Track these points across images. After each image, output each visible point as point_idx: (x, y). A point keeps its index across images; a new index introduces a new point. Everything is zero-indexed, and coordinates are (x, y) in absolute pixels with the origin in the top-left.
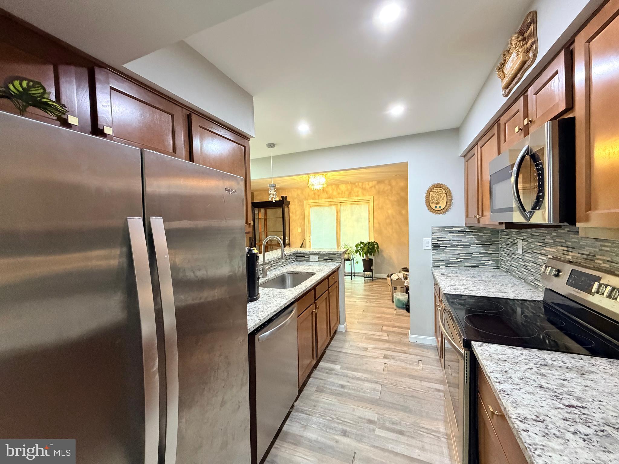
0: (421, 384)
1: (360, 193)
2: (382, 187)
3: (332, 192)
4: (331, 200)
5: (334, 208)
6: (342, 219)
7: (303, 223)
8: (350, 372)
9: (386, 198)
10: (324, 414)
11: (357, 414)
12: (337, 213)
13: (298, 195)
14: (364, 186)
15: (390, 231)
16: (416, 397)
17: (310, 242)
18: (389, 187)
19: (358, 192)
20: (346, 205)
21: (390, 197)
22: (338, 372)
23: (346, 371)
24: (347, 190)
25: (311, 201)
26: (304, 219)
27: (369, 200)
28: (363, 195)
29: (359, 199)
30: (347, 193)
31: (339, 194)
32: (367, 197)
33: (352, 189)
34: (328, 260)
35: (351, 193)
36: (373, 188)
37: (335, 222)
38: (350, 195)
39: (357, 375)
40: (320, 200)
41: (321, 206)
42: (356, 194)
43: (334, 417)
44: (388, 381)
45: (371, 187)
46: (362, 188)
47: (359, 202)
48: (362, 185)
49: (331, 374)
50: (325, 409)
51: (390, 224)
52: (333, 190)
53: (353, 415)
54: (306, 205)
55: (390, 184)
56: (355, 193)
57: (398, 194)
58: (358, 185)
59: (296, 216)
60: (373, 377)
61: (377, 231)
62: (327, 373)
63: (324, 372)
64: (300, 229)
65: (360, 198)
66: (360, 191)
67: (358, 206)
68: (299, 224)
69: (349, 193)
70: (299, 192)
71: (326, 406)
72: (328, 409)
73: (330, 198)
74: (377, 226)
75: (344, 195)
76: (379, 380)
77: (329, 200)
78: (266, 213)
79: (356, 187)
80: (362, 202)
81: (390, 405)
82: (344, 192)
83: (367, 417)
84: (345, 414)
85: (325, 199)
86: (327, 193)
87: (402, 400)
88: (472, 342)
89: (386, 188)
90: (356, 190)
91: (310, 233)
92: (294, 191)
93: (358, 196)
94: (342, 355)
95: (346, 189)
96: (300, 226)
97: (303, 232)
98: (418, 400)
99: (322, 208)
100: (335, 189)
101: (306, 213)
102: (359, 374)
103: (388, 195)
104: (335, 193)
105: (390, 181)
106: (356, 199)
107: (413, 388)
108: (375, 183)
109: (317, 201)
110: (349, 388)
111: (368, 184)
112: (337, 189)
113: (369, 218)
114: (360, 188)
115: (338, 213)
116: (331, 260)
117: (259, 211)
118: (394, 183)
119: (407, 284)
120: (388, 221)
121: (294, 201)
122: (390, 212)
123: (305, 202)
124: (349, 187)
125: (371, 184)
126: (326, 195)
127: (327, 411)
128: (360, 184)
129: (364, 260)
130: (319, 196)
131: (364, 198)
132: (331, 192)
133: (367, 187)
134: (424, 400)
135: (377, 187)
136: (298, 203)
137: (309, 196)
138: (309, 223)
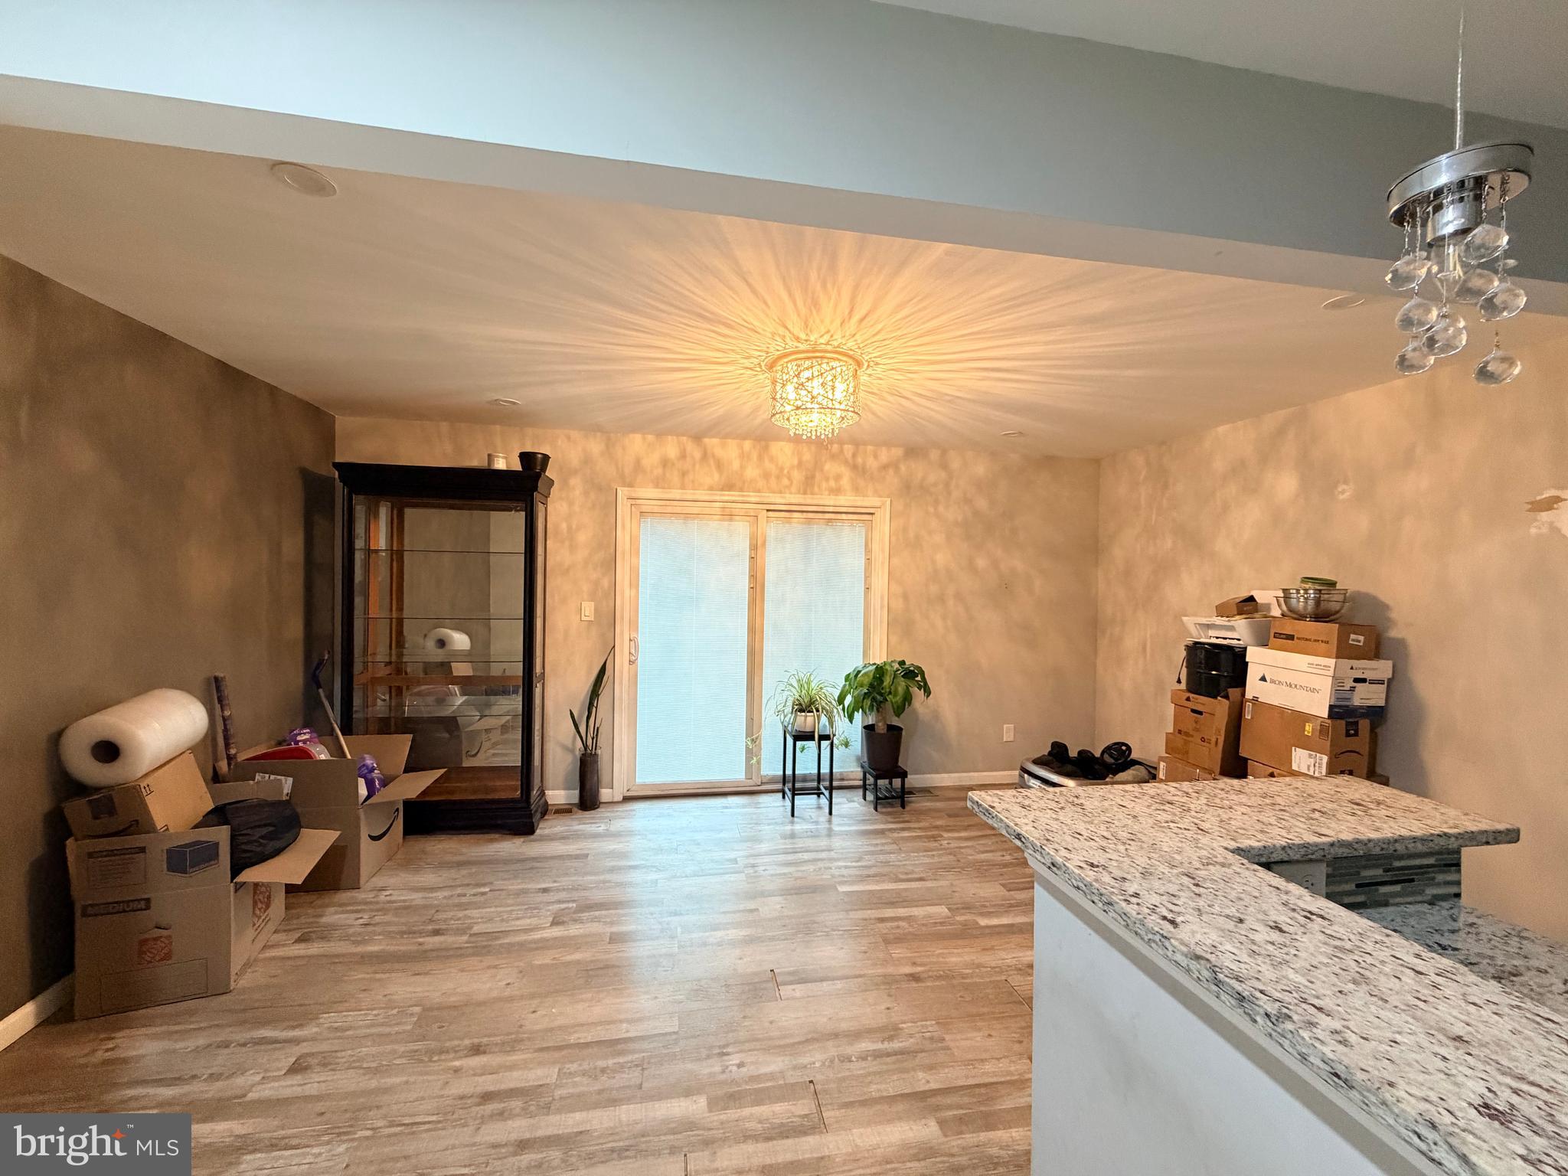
1: (845, 482)
2: (918, 470)
3: (742, 467)
4: (733, 495)
5: (741, 530)
6: (770, 577)
7: (606, 583)
9: (931, 510)
12: (754, 547)
13: (587, 460)
14: (860, 460)
15: (939, 623)
17: (631, 662)
18: (943, 475)
19: (838, 478)
20: (788, 520)
21: (941, 509)
24: (800, 464)
25: (651, 492)
26: (611, 564)
27: (871, 511)
28: (857, 490)
29: (842, 503)
30: (797, 476)
31: (766, 476)
32: (871, 501)
33: (817, 465)
34: (1383, 889)
35: (813, 477)
36: (891, 471)
37: (744, 583)
38: (808, 484)
40: (689, 494)
41: (687, 516)
42: (832, 483)
45: (885, 467)
46: (855, 467)
47: (831, 516)
48: (854, 455)
51: (941, 599)
52: (744, 456)
54: (623, 508)
55: (944, 466)
56: (827, 479)
57: (968, 501)
58: (842, 451)
59: (573, 548)
61: (901, 624)
64: (588, 609)
65: (845, 500)
66: (847, 475)
67: (829, 531)
68: (586, 587)
69: (807, 478)
70: (595, 447)
73: (729, 487)
74: (898, 604)
75: (786, 481)
77: (728, 496)
78: (397, 527)
79: (833, 457)
80: (844, 516)
82: (786, 471)
85: (711, 489)
86: (719, 466)
89: (932, 478)
90: (831, 468)
91: (634, 625)
92: (569, 438)
93: (837, 491)
95: (796, 462)
96: (592, 597)
97: (608, 621)
99: (694, 524)
100: (755, 456)
101: (623, 538)
103: (936, 502)
104: (751, 472)
105: (944, 452)
106: (829, 501)
108: (898, 452)
109: (676, 494)
111: (876, 457)
112: (760, 458)
113: (868, 577)
114: (846, 462)
115: (756, 547)
116: (1398, 888)
117: (372, 513)
118: (955, 464)
120: (934, 589)
121: (565, 482)
122: (942, 558)
123: (623, 492)
124: (807, 456)
125: (884, 456)
126: (716, 476)
128: (848, 449)
129: (869, 729)
130: (684, 474)
131: (860, 501)
132: (736, 465)
133: (872, 464)
135: (903, 468)
136: (586, 493)
137: (638, 466)
138: (634, 584)
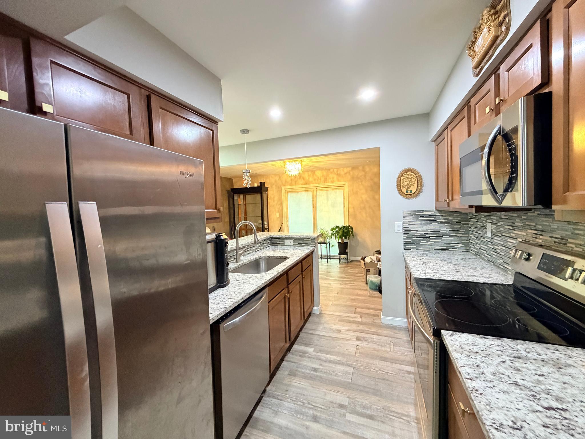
0: (392, 366)
1: (335, 179)
2: (356, 173)
3: (309, 179)
4: (307, 186)
5: (310, 194)
6: (318, 205)
7: (281, 208)
8: (323, 355)
9: (360, 183)
10: (296, 399)
11: (328, 398)
12: (313, 198)
13: (276, 181)
14: (339, 173)
15: (364, 215)
16: (387, 380)
17: (287, 226)
18: (363, 173)
19: (333, 178)
20: (322, 190)
21: (363, 183)
22: (311, 355)
23: (318, 354)
24: (323, 176)
25: (288, 187)
26: (281, 204)
27: (343, 185)
28: (338, 181)
29: (334, 184)
30: (322, 179)
31: (315, 180)
32: (342, 183)
33: (327, 175)
34: (302, 244)
35: (326, 179)
36: (348, 174)
37: (312, 207)
38: (325, 181)
39: (330, 358)
40: (297, 186)
41: (298, 192)
42: (332, 180)
43: (305, 402)
44: (360, 364)
45: (346, 173)
46: (337, 174)
47: (334, 188)
48: (337, 171)
49: (304, 357)
50: (297, 393)
51: (364, 208)
52: (309, 176)
53: (325, 399)
54: (283, 191)
55: (364, 170)
56: (330, 179)
57: (372, 179)
58: (334, 171)
59: (274, 201)
60: (345, 360)
61: (352, 215)
62: (300, 356)
63: (297, 355)
64: (278, 215)
66: (335, 177)
67: (333, 191)
68: (277, 210)
69: (325, 179)
70: (277, 178)
71: (298, 390)
72: (299, 394)
73: (306, 184)
74: (351, 210)
75: (320, 181)
76: (351, 363)
77: (306, 186)
78: (245, 199)
79: (331, 173)
80: (337, 188)
81: (362, 388)
82: (319, 178)
83: (338, 402)
84: (316, 398)
85: (302, 185)
86: (304, 179)
87: (373, 383)
88: (442, 331)
89: (360, 174)
90: (331, 176)
91: (287, 218)
92: (272, 177)
93: (333, 181)
94: (315, 337)
95: (322, 175)
96: (278, 211)
97: (281, 217)
98: (389, 382)
99: (300, 193)
100: (312, 175)
101: (284, 198)
102: (332, 357)
103: (362, 181)
104: (311, 179)
105: (363, 167)
106: (331, 184)
107: (385, 371)
108: (350, 169)
109: (294, 187)
110: (321, 371)
111: (343, 171)
112: (313, 175)
113: (344, 203)
114: (335, 174)
115: (314, 198)
116: (305, 245)
117: (239, 197)
118: (367, 169)
119: (379, 266)
120: (362, 205)
121: (272, 187)
122: (364, 197)
123: (283, 188)
124: (325, 173)
125: (346, 170)
126: (303, 181)
127: (299, 395)
128: (335, 170)
129: (339, 243)
130: (296, 182)
131: (339, 183)
132: (307, 178)
133: (342, 173)
134: (396, 382)
135: (351, 173)
136: (276, 189)
137: (286, 181)
138: (287, 208)
